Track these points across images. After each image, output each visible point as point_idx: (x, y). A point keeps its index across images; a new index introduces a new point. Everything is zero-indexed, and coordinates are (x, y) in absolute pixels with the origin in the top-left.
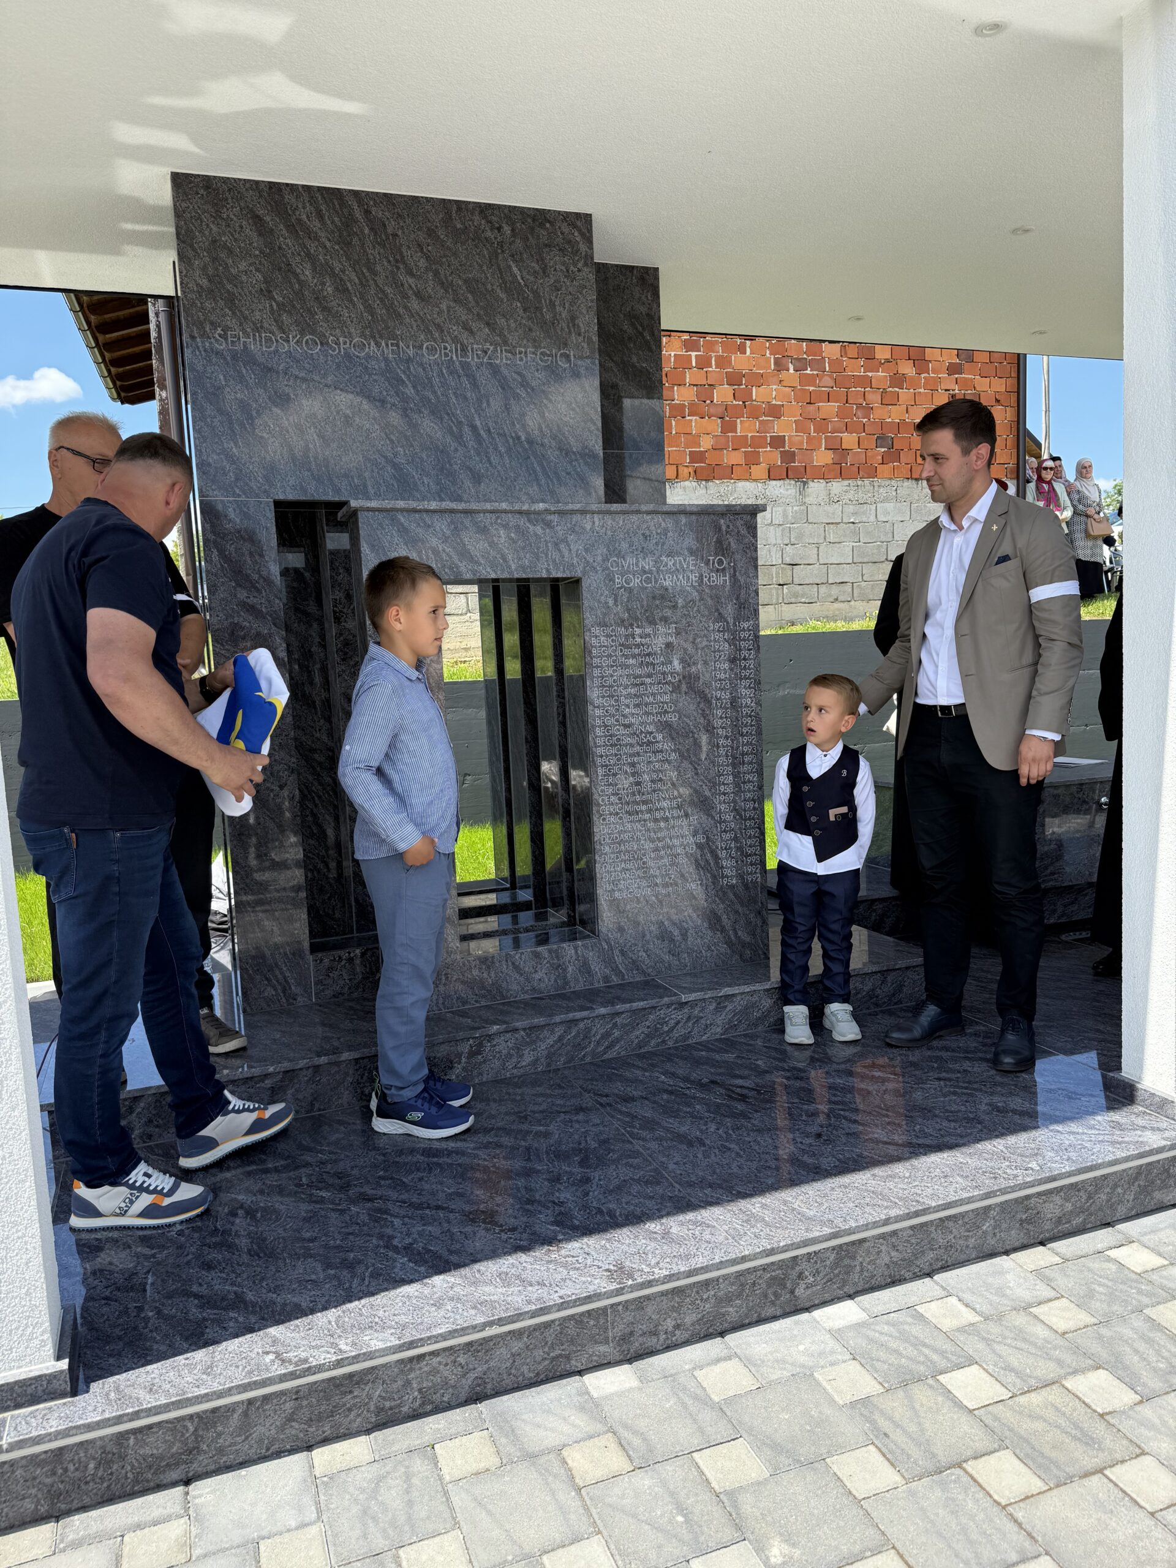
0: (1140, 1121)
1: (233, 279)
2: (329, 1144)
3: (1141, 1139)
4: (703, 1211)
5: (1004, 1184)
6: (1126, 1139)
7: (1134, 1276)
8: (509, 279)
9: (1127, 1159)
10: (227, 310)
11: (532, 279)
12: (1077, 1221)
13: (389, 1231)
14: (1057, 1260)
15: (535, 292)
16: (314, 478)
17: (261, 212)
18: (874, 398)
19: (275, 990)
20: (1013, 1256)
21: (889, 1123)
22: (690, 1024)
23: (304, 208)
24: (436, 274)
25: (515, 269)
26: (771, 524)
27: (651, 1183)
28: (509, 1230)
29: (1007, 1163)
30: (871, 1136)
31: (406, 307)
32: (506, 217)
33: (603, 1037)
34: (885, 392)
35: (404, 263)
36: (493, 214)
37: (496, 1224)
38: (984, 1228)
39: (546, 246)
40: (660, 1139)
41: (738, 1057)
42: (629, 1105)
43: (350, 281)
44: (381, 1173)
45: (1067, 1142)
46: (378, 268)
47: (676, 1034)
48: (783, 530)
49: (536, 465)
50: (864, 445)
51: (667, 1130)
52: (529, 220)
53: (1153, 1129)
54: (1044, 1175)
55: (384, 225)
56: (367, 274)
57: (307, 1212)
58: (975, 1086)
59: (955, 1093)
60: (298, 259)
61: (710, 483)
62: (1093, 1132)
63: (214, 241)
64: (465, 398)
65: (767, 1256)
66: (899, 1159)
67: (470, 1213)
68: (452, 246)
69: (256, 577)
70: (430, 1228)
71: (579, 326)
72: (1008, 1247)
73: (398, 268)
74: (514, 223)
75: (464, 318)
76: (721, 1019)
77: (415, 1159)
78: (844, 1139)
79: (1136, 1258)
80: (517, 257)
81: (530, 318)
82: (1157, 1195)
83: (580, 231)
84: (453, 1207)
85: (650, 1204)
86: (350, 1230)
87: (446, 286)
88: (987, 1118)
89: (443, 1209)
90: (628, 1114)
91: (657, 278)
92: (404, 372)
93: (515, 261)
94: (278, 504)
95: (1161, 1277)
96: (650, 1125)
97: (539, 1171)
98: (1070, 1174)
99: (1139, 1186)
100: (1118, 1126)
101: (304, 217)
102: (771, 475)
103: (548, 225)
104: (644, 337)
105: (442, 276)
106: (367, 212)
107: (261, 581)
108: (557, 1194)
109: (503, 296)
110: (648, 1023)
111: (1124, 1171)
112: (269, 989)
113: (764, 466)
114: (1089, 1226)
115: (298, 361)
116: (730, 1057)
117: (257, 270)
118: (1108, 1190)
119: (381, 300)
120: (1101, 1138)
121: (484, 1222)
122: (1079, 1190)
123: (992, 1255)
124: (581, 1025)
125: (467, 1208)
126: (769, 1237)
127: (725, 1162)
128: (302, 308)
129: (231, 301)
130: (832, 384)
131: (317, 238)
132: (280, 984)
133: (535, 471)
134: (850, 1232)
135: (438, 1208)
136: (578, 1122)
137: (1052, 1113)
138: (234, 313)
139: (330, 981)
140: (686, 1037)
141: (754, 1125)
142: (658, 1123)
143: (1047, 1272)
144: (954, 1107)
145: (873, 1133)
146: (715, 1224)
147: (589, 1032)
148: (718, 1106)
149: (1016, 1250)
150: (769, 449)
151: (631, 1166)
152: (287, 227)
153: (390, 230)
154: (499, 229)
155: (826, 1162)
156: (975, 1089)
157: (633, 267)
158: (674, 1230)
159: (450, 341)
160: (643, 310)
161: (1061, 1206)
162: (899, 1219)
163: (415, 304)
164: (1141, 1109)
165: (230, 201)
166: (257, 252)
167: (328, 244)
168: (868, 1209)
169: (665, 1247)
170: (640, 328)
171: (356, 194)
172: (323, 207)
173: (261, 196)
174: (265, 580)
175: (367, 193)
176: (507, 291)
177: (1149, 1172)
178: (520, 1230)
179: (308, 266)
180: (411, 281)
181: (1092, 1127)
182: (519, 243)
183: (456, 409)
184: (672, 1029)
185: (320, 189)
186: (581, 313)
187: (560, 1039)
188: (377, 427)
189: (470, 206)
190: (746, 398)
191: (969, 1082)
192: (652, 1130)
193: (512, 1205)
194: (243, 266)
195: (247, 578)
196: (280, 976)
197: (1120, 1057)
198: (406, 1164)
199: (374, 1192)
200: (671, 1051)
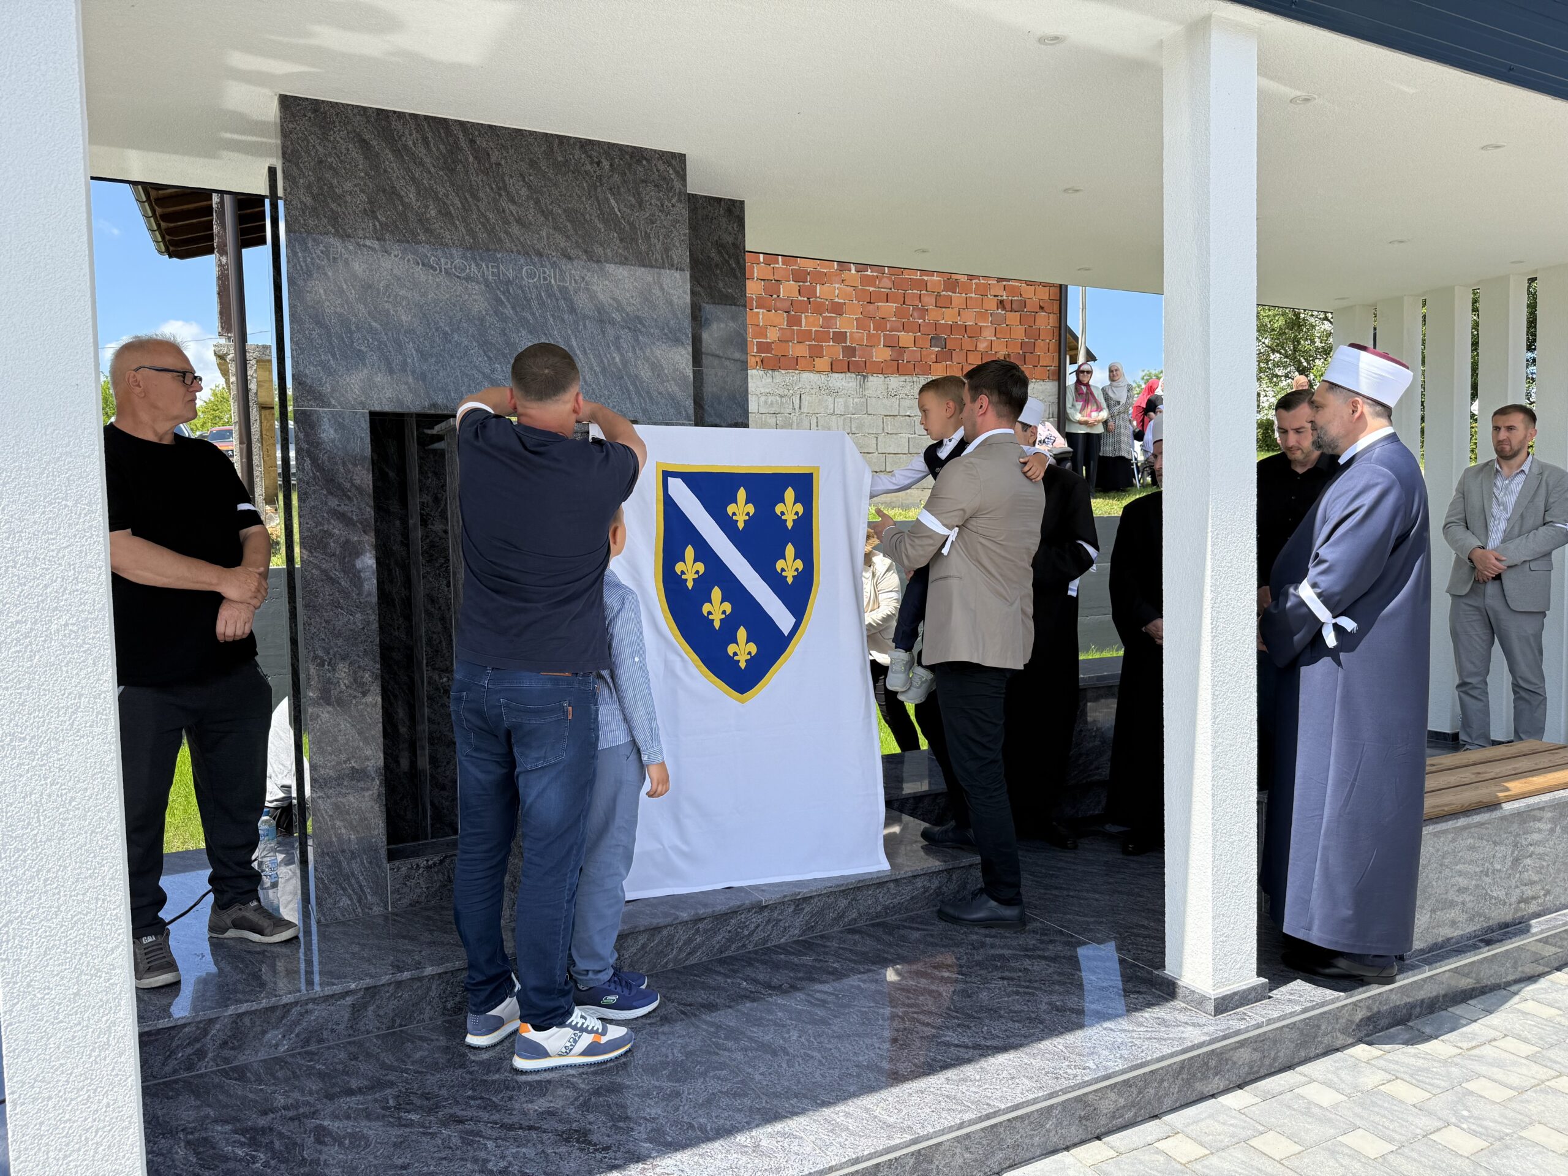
0: (1182, 1017)
1: (338, 198)
2: (413, 1063)
3: (1183, 1035)
4: (790, 1122)
5: (1065, 1084)
6: (1171, 1036)
7: (1179, 1167)
8: (606, 210)
9: (1172, 1055)
10: (330, 228)
11: (628, 211)
12: (1129, 1115)
13: (483, 1155)
14: (1113, 1154)
15: (631, 224)
16: (411, 391)
17: (367, 137)
18: (929, 301)
19: (351, 899)
20: (1073, 1151)
21: (959, 1025)
22: (769, 927)
23: (411, 135)
24: (537, 202)
25: (613, 202)
26: (833, 414)
27: (740, 1096)
28: (604, 1149)
29: (1067, 1063)
30: (943, 1039)
31: (507, 233)
32: (605, 152)
33: (685, 944)
34: (938, 295)
35: (506, 191)
36: (592, 149)
37: (590, 1143)
38: (1048, 1126)
39: (643, 181)
40: (745, 1049)
41: (816, 960)
42: (714, 1015)
43: (453, 205)
44: (470, 1093)
45: (1119, 1040)
46: (481, 194)
47: (755, 938)
48: (845, 419)
49: (629, 384)
50: (920, 343)
51: (751, 1039)
52: (627, 157)
53: (1193, 1025)
54: (1100, 1074)
55: (488, 155)
56: (470, 200)
57: (397, 1136)
58: (1036, 985)
59: (1017, 993)
60: (402, 182)
61: (776, 373)
62: (1142, 1029)
63: (321, 162)
64: (563, 320)
65: (853, 1165)
66: (969, 1061)
67: (563, 1132)
68: (552, 177)
69: (348, 485)
70: (524, 1150)
71: (671, 257)
72: (1068, 1144)
73: (500, 195)
74: (612, 159)
75: (562, 245)
76: (799, 921)
77: (503, 1077)
78: (918, 1043)
79: (1182, 1149)
80: (615, 191)
81: (626, 248)
82: (1198, 1086)
83: (674, 169)
84: (545, 1127)
85: (739, 1117)
86: (443, 1155)
87: (546, 214)
88: (1047, 1017)
89: (536, 1129)
90: (712, 1024)
91: (742, 210)
92: (504, 293)
93: (613, 194)
94: (373, 415)
95: (1203, 1167)
96: (733, 1034)
97: (629, 1086)
98: (1123, 1072)
99: (1183, 1079)
100: (1163, 1022)
101: (410, 143)
102: (833, 368)
103: (644, 162)
104: (729, 265)
105: (543, 205)
106: (472, 142)
107: (353, 490)
108: (648, 1110)
109: (601, 226)
110: (729, 928)
111: (1169, 1066)
112: (344, 898)
113: (827, 359)
114: (1140, 1119)
115: (399, 279)
116: (808, 959)
117: (362, 191)
118: (1156, 1084)
119: (483, 225)
120: (1149, 1035)
121: (578, 1142)
122: (1130, 1086)
123: (1054, 1152)
124: (665, 932)
125: (560, 1127)
126: (854, 1146)
127: (808, 1070)
128: (405, 228)
129: (334, 219)
130: (890, 285)
131: (422, 164)
132: (356, 894)
133: (628, 390)
134: (928, 1137)
135: (530, 1128)
136: (664, 1033)
137: (1105, 1010)
138: (337, 231)
139: (406, 890)
140: (765, 941)
141: (834, 1031)
142: (742, 1033)
143: (1104, 1166)
144: (1017, 1007)
145: (946, 1036)
146: (802, 1135)
147: (672, 939)
148: (799, 1012)
149: (1075, 1145)
150: (831, 343)
151: (718, 1078)
152: (393, 151)
153: (493, 159)
154: (598, 163)
155: (903, 1068)
156: (1035, 988)
157: (720, 199)
158: (763, 1143)
159: (549, 267)
160: (730, 239)
161: (1116, 1101)
162: (972, 1122)
163: (515, 230)
164: (1183, 1005)
165: (337, 124)
166: (362, 174)
167: (433, 170)
168: (944, 1114)
169: (756, 1161)
170: (726, 257)
171: (462, 124)
172: (429, 135)
173: (368, 122)
174: (357, 488)
175: (473, 124)
176: (605, 222)
177: (1191, 1066)
178: (614, 1149)
179: (413, 189)
180: (512, 207)
181: (1140, 1025)
182: (617, 178)
183: (553, 329)
184: (751, 934)
185: (426, 118)
186: (674, 245)
187: (644, 946)
188: (474, 344)
189: (572, 141)
190: (811, 294)
191: (1030, 981)
192: (737, 1040)
193: (604, 1123)
194: (348, 186)
195: (339, 486)
196: (356, 886)
197: (1163, 953)
198: (494, 1082)
199: (464, 1113)
200: (753, 956)
